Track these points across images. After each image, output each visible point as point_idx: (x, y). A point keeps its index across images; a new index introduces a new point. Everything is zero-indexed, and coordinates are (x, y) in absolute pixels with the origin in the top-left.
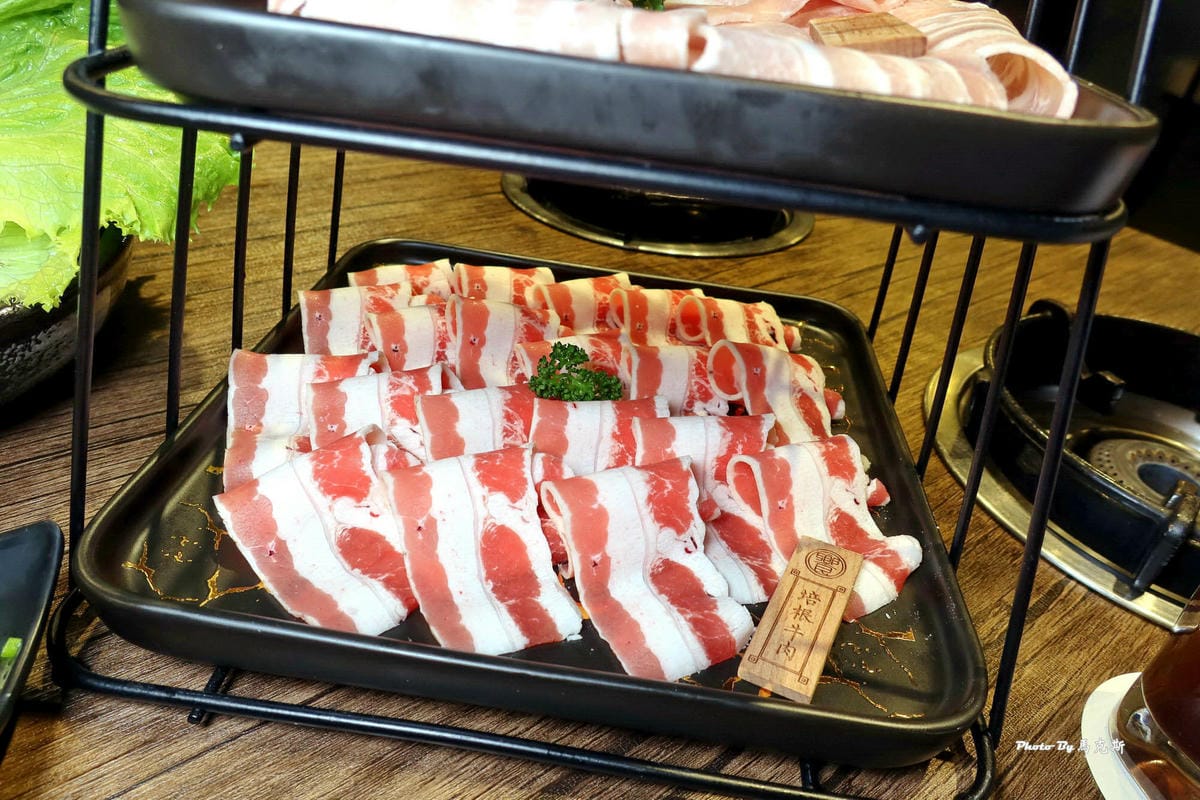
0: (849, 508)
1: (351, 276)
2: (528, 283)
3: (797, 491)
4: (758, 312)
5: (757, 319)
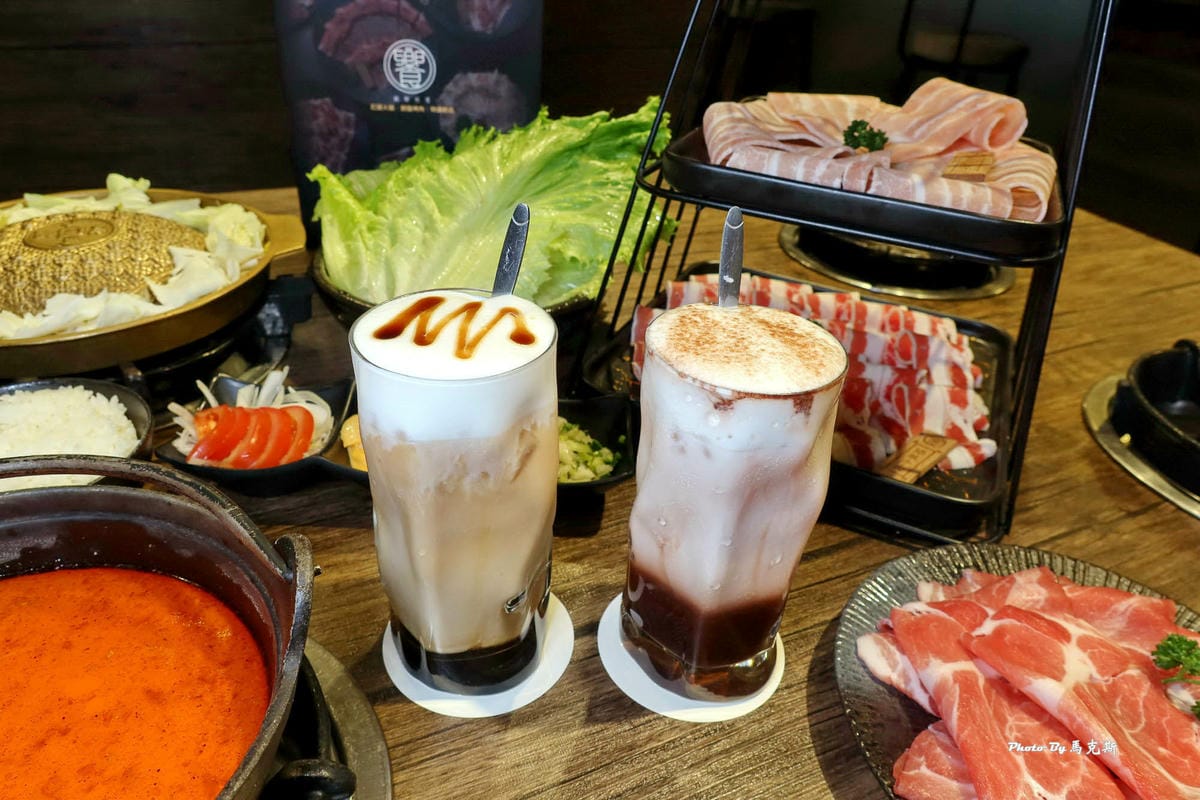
0: (960, 423)
4: (941, 323)
5: (939, 327)
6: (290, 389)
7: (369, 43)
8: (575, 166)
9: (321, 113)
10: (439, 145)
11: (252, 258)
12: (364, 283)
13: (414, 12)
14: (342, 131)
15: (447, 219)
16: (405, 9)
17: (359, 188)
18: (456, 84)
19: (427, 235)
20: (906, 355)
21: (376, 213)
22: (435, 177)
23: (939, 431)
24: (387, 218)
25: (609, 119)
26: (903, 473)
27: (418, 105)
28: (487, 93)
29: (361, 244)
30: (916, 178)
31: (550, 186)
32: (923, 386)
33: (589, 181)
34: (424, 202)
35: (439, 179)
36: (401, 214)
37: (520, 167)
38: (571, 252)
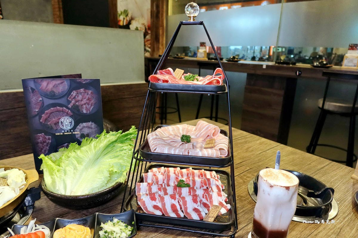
0: (221, 201)
1: (149, 170)
2: (176, 170)
3: (213, 198)
4: (212, 173)
5: (212, 174)
6: (37, 225)
7: (55, 118)
8: (114, 146)
9: (41, 137)
10: (76, 144)
11: (22, 185)
12: (57, 188)
13: (68, 110)
14: (47, 141)
15: (80, 165)
16: (65, 110)
17: (54, 159)
18: (80, 126)
19: (75, 171)
20: (206, 185)
21: (59, 167)
22: (76, 154)
23: (217, 204)
24: (63, 168)
25: (122, 133)
26: (210, 218)
27: (69, 132)
28: (89, 127)
29: (55, 177)
30: (198, 150)
31: (108, 152)
32: (211, 193)
33: (118, 150)
34: (73, 162)
35: (77, 155)
36: (67, 166)
37: (100, 149)
38: (115, 170)
